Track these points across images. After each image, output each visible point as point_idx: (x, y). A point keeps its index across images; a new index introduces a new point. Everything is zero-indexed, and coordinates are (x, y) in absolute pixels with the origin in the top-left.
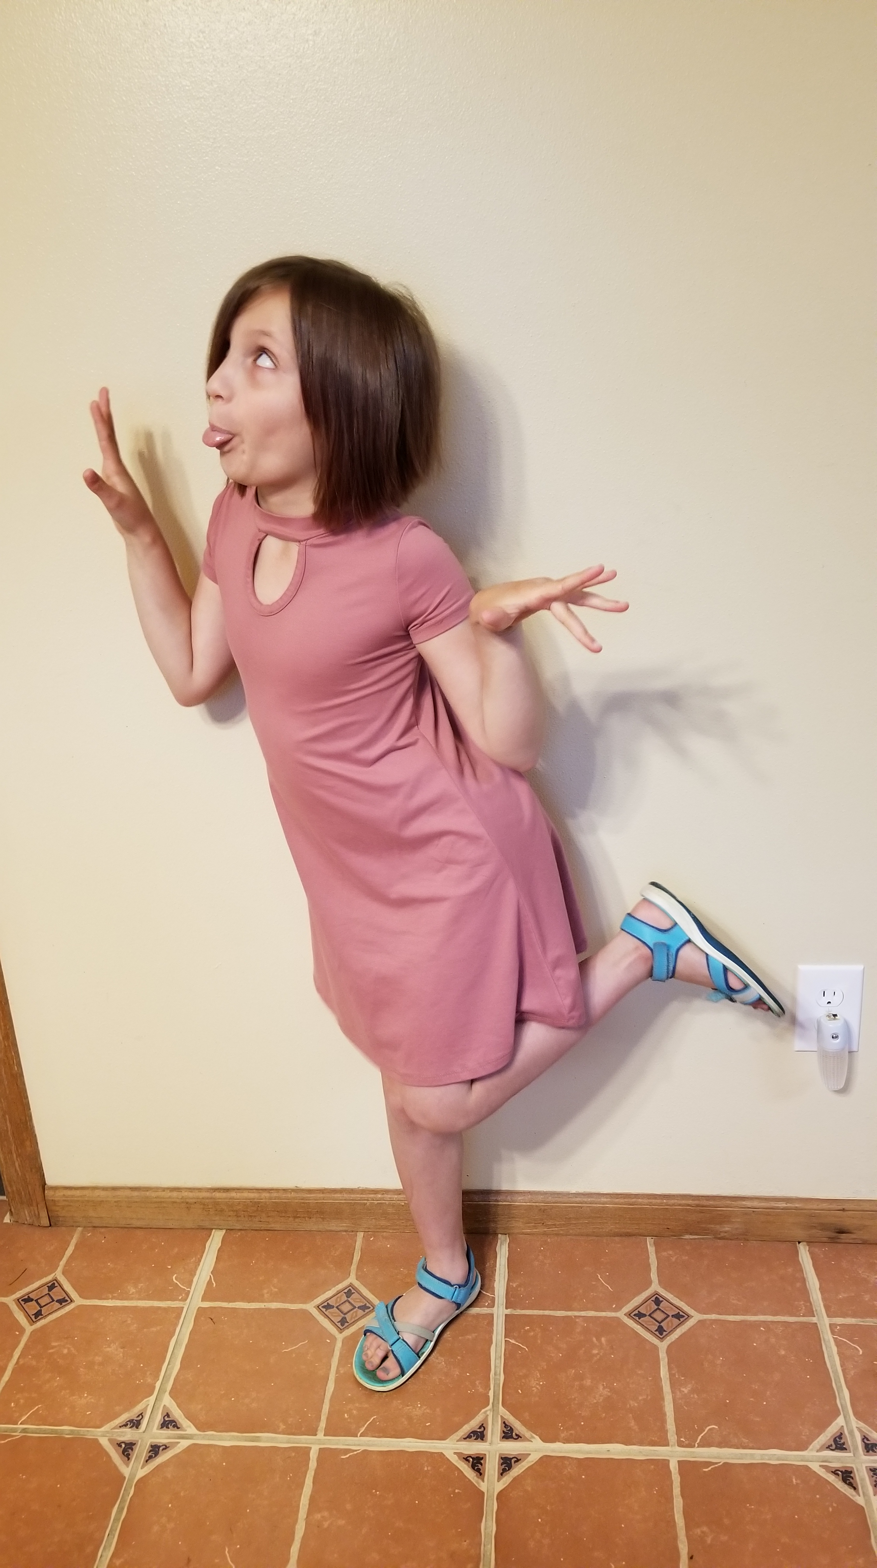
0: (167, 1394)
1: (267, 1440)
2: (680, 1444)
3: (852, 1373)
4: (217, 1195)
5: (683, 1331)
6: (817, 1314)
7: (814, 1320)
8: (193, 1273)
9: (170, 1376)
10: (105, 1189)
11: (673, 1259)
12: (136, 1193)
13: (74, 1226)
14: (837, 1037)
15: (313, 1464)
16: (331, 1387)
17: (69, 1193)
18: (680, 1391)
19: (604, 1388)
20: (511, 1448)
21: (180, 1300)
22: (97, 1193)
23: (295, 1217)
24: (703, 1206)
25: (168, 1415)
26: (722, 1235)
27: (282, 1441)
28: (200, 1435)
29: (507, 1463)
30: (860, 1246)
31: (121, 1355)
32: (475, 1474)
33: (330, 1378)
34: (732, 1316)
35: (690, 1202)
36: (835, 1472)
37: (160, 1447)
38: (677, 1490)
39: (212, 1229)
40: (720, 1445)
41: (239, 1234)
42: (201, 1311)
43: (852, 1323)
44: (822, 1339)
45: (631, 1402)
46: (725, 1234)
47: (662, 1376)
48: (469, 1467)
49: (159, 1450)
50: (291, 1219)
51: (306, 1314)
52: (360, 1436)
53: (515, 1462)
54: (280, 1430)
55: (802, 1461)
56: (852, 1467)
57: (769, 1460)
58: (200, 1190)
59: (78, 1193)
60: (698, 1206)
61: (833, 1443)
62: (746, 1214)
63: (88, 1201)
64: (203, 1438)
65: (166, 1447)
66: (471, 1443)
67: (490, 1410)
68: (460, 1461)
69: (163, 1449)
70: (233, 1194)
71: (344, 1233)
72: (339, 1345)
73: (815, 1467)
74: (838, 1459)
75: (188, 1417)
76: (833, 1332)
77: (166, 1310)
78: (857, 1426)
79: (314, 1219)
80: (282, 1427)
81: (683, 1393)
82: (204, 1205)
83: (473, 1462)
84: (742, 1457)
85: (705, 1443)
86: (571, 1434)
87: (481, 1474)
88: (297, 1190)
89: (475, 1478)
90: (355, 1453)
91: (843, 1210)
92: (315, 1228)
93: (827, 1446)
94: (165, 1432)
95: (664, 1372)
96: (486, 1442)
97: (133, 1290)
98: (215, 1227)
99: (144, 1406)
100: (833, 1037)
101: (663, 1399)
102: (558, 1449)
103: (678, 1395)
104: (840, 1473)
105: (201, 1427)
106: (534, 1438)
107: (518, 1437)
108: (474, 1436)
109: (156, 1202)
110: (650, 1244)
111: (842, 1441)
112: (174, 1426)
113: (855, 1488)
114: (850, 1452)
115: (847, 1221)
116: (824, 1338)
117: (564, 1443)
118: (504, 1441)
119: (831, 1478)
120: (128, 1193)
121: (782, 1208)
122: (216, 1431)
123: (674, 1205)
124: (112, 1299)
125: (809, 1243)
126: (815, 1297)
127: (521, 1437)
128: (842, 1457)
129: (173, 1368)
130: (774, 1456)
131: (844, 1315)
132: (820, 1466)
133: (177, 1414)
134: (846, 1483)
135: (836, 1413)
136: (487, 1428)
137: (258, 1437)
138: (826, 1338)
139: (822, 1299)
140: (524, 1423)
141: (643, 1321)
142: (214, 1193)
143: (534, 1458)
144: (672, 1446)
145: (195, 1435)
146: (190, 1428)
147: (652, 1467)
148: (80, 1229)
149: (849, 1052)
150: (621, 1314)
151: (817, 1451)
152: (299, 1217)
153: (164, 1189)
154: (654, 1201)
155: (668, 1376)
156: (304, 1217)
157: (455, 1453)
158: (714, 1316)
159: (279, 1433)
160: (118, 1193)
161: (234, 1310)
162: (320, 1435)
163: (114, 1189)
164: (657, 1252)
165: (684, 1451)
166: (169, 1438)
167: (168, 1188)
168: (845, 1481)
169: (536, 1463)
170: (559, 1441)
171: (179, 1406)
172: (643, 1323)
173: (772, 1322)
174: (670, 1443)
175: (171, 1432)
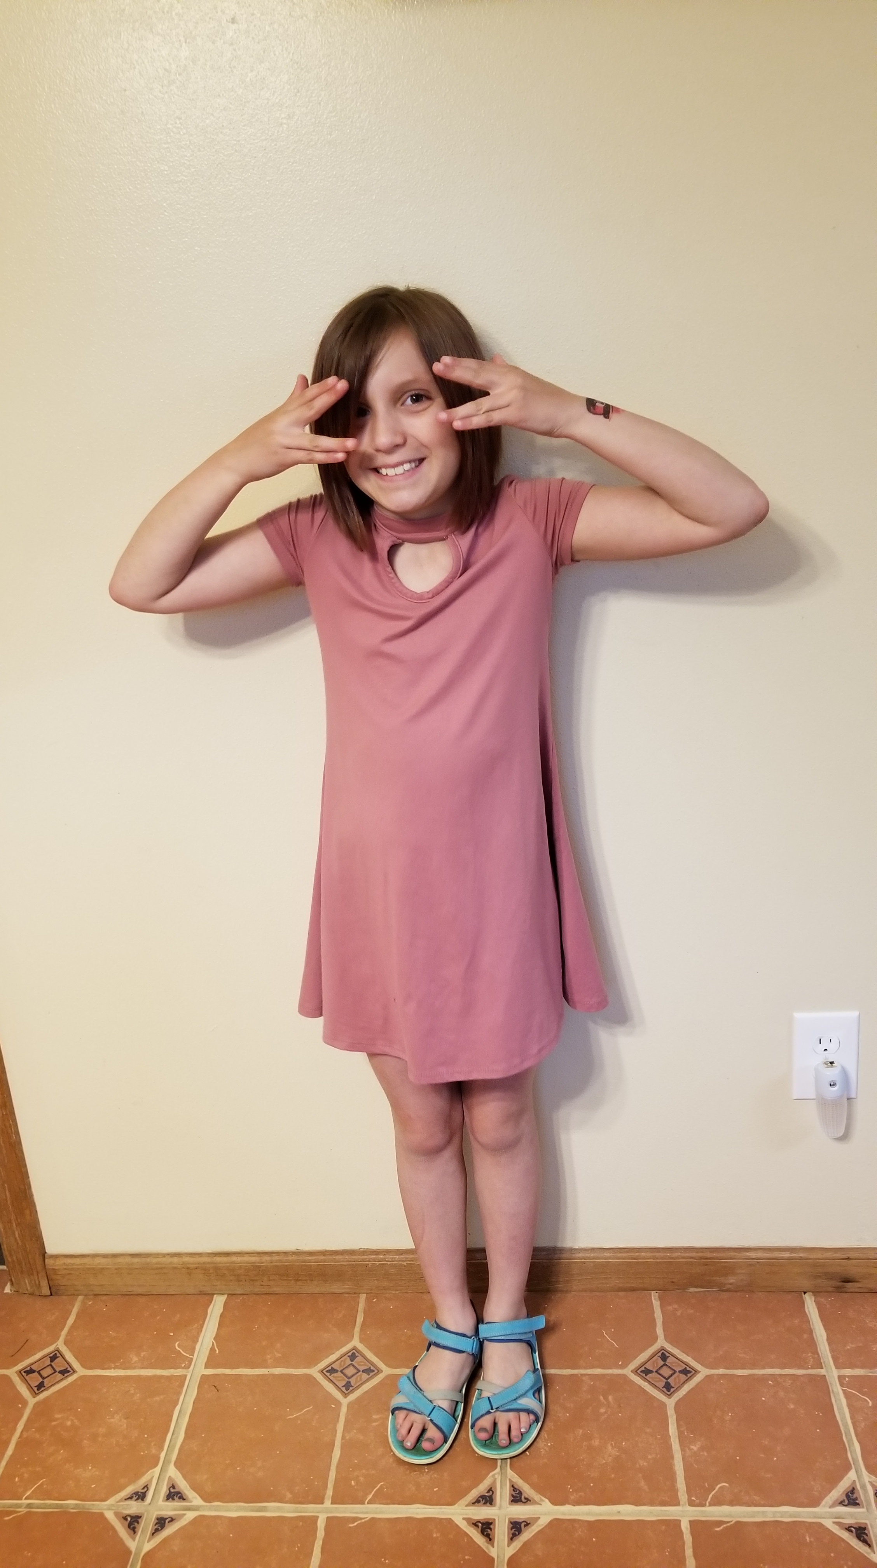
0: (172, 1465)
1: (273, 1510)
2: (691, 1503)
3: (863, 1425)
4: (218, 1259)
5: (691, 1387)
6: (825, 1366)
7: (822, 1372)
8: (195, 1340)
9: (174, 1446)
10: (105, 1256)
11: (679, 1313)
12: (136, 1260)
13: (75, 1295)
14: (835, 1085)
15: (321, 1533)
16: (337, 1453)
17: (69, 1261)
18: (690, 1449)
19: (613, 1448)
20: (520, 1512)
21: (183, 1368)
22: (98, 1261)
23: (297, 1280)
24: (707, 1259)
25: (173, 1487)
26: (728, 1287)
27: (288, 1510)
28: (207, 1506)
29: (517, 1528)
30: (867, 1295)
31: (125, 1425)
32: (485, 1540)
33: (335, 1445)
34: (740, 1370)
35: (694, 1255)
36: (848, 1529)
37: (167, 1519)
38: (689, 1551)
39: (214, 1294)
40: (731, 1503)
41: (241, 1298)
42: (204, 1379)
43: (860, 1374)
44: (831, 1391)
45: (641, 1462)
46: (730, 1286)
47: (671, 1434)
48: (478, 1532)
49: (165, 1522)
50: (293, 1282)
51: (309, 1377)
52: (368, 1503)
53: (525, 1526)
54: (287, 1499)
55: (815, 1517)
56: (866, 1524)
57: (781, 1517)
58: (200, 1255)
59: (78, 1261)
60: (702, 1258)
61: (845, 1499)
62: (750, 1265)
63: (88, 1269)
64: (210, 1509)
65: (172, 1520)
66: (479, 1508)
67: (498, 1473)
68: (468, 1527)
69: (169, 1522)
70: (234, 1259)
71: (347, 1295)
72: (344, 1410)
73: (828, 1523)
74: (852, 1515)
75: (194, 1488)
76: (842, 1385)
77: (169, 1378)
78: (870, 1480)
79: (315, 1282)
80: (289, 1496)
81: (693, 1451)
82: (205, 1270)
83: (482, 1527)
84: (754, 1515)
85: (717, 1502)
86: (581, 1496)
87: (490, 1540)
88: (298, 1253)
89: (485, 1544)
90: (363, 1521)
91: (848, 1259)
92: (316, 1290)
93: (839, 1502)
94: (171, 1504)
95: (673, 1430)
96: (495, 1506)
97: (135, 1359)
98: (217, 1292)
99: (149, 1478)
100: (831, 1085)
101: (672, 1458)
102: (568, 1511)
103: (688, 1452)
104: (853, 1529)
105: (207, 1498)
106: (543, 1501)
107: (528, 1500)
108: (482, 1501)
109: (157, 1268)
110: (655, 1299)
111: (855, 1496)
112: (180, 1498)
113: (869, 1546)
114: (863, 1507)
115: (852, 1270)
116: (833, 1391)
117: (574, 1505)
118: (512, 1505)
119: (845, 1535)
120: (128, 1260)
121: (786, 1258)
122: (222, 1502)
123: (677, 1258)
124: (114, 1369)
125: (815, 1293)
126: (822, 1348)
127: (530, 1501)
128: (855, 1513)
129: (177, 1438)
130: (786, 1513)
131: (852, 1366)
132: (834, 1523)
133: (183, 1485)
134: (860, 1540)
135: (848, 1468)
136: (496, 1491)
137: (265, 1507)
138: (835, 1390)
139: (830, 1350)
140: (533, 1486)
141: (650, 1377)
142: (215, 1258)
143: (543, 1521)
144: (683, 1506)
145: (201, 1506)
146: (195, 1500)
147: (664, 1527)
148: (81, 1298)
149: (848, 1099)
150: (628, 1371)
151: (830, 1507)
152: (300, 1280)
153: (163, 1255)
154: (657, 1255)
155: (677, 1434)
156: (306, 1280)
157: (464, 1519)
158: (721, 1371)
159: (286, 1503)
160: (120, 1260)
161: (238, 1376)
162: (328, 1503)
163: (115, 1256)
164: (662, 1306)
165: (695, 1511)
166: (175, 1510)
167: (168, 1254)
168: (859, 1537)
169: (546, 1526)
170: (569, 1504)
171: (184, 1477)
172: (650, 1380)
173: (780, 1375)
174: (681, 1503)
175: (177, 1504)
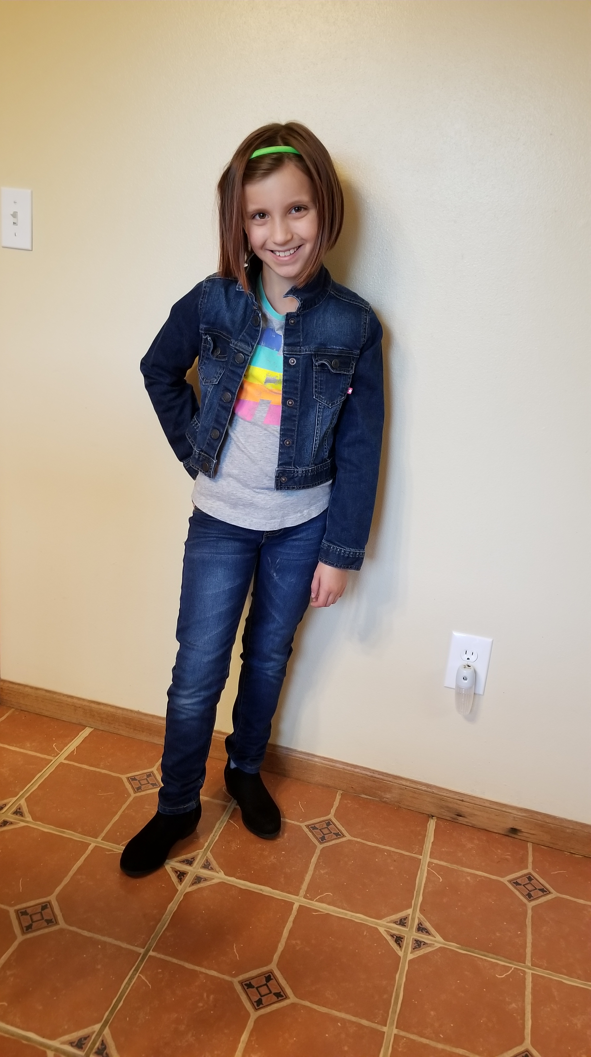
0: (24, 799)
1: (68, 834)
2: (305, 897)
3: (430, 889)
4: (93, 705)
5: (337, 842)
6: (424, 856)
7: (421, 857)
8: (66, 745)
9: (29, 791)
10: (32, 688)
11: (349, 805)
12: (48, 694)
13: (10, 708)
14: (466, 679)
15: (88, 852)
16: (116, 818)
17: (11, 685)
18: (319, 871)
19: (275, 858)
20: (205, 873)
21: (53, 756)
22: (27, 689)
23: (135, 730)
24: (375, 778)
25: (20, 809)
26: (385, 799)
27: (76, 837)
28: (33, 822)
29: (198, 880)
30: (470, 828)
31: (8, 774)
32: (177, 880)
33: (118, 814)
34: (370, 843)
35: (368, 773)
36: (392, 936)
38: (291, 918)
39: (87, 726)
40: (329, 904)
41: (101, 732)
42: (61, 764)
43: (443, 865)
44: (420, 868)
45: (287, 869)
46: (387, 799)
47: (312, 861)
48: (176, 876)
49: (7, 823)
50: (132, 730)
51: (120, 780)
53: (204, 880)
54: (78, 831)
55: (376, 925)
56: (405, 936)
57: (355, 919)
58: (84, 700)
59: (16, 687)
60: (372, 777)
62: (401, 789)
63: (21, 693)
64: (34, 824)
65: (11, 823)
66: (182, 865)
67: (202, 852)
68: (172, 872)
69: (9, 824)
70: (102, 707)
72: (131, 799)
73: (382, 930)
74: (398, 930)
75: (31, 812)
76: (428, 866)
77: (43, 759)
78: (419, 917)
79: (145, 733)
80: (80, 830)
81: (320, 873)
82: (84, 710)
83: (179, 874)
84: (340, 913)
85: (321, 901)
86: (243, 875)
87: (181, 881)
88: (138, 713)
89: (177, 882)
90: (115, 853)
91: (462, 801)
92: (145, 739)
93: (394, 921)
94: (14, 816)
95: (314, 860)
96: (192, 866)
97: (29, 745)
99: (9, 801)
100: (464, 679)
101: (307, 872)
102: (232, 880)
103: (317, 872)
104: (395, 937)
105: (35, 818)
106: (221, 872)
108: (186, 862)
109: (57, 702)
110: (339, 795)
111: (405, 922)
112: (20, 815)
113: (400, 947)
114: (407, 928)
115: (464, 809)
117: (237, 879)
118: (202, 869)
119: (389, 938)
120: (44, 693)
121: (424, 790)
122: (42, 823)
123: (358, 772)
124: (16, 746)
125: (438, 818)
126: (427, 846)
127: (213, 870)
128: (401, 929)
129: (33, 787)
130: (359, 917)
131: (440, 859)
132: (385, 930)
133: (25, 809)
134: (396, 943)
135: (409, 906)
136: (196, 860)
137: (64, 831)
138: (423, 868)
139: (431, 848)
140: (219, 863)
141: (314, 831)
142: (91, 704)
143: (215, 881)
144: (300, 897)
145: (30, 822)
146: (29, 818)
147: (283, 904)
148: (13, 709)
150: (303, 825)
151: (387, 922)
152: (137, 730)
153: (64, 695)
154: (346, 767)
155: (315, 862)
156: (140, 731)
157: (171, 867)
158: (359, 840)
159: (77, 833)
160: (39, 692)
161: (81, 768)
162: (99, 839)
163: (37, 689)
164: (341, 799)
165: (306, 901)
166: (15, 819)
167: (66, 695)
168: (396, 941)
169: (215, 884)
170: (234, 877)
171: (28, 806)
172: (314, 833)
173: (393, 852)
174: (300, 895)
175: (18, 817)
